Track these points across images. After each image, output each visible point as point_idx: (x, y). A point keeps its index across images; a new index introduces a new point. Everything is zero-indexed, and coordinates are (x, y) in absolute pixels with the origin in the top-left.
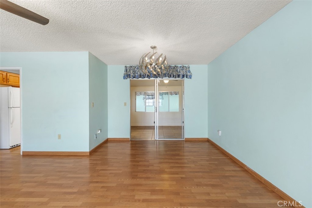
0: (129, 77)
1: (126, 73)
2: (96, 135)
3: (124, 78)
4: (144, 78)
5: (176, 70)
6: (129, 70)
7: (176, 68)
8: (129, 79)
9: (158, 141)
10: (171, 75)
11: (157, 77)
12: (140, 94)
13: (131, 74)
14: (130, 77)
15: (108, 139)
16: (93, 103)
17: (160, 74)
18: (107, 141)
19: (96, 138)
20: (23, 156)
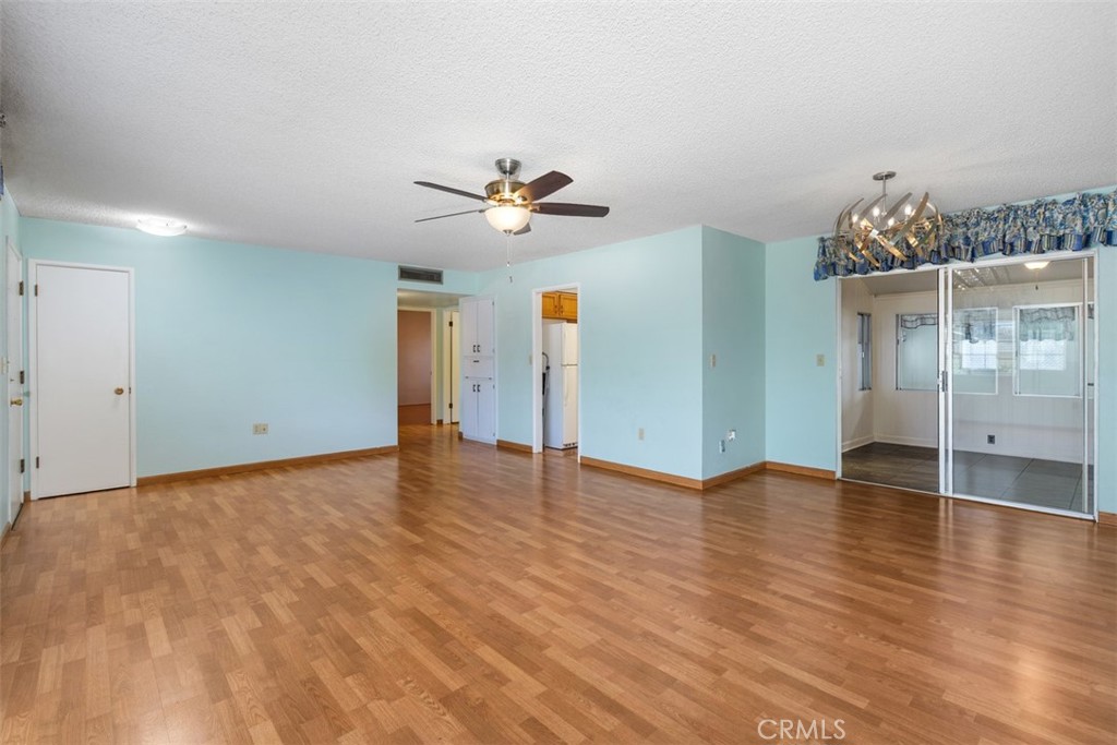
0: (832, 272)
1: (824, 261)
2: (723, 442)
3: (817, 277)
4: (891, 268)
5: (1045, 219)
6: (831, 249)
7: (1042, 210)
8: (832, 279)
9: (951, 502)
10: (1012, 244)
11: (946, 261)
12: (919, 322)
13: (840, 260)
14: (835, 274)
15: (765, 464)
16: (714, 357)
17: (959, 247)
18: (762, 469)
19: (723, 450)
20: (583, 465)
